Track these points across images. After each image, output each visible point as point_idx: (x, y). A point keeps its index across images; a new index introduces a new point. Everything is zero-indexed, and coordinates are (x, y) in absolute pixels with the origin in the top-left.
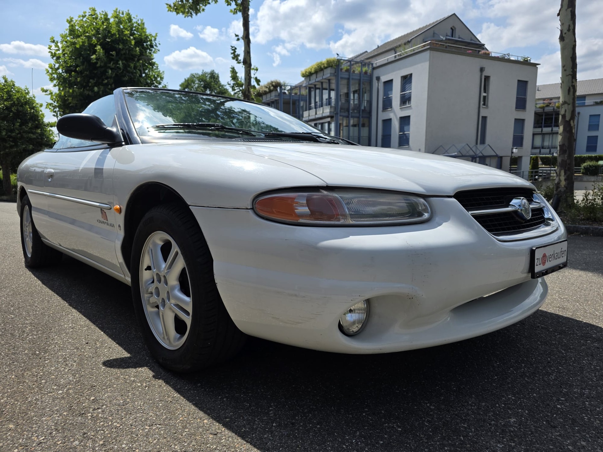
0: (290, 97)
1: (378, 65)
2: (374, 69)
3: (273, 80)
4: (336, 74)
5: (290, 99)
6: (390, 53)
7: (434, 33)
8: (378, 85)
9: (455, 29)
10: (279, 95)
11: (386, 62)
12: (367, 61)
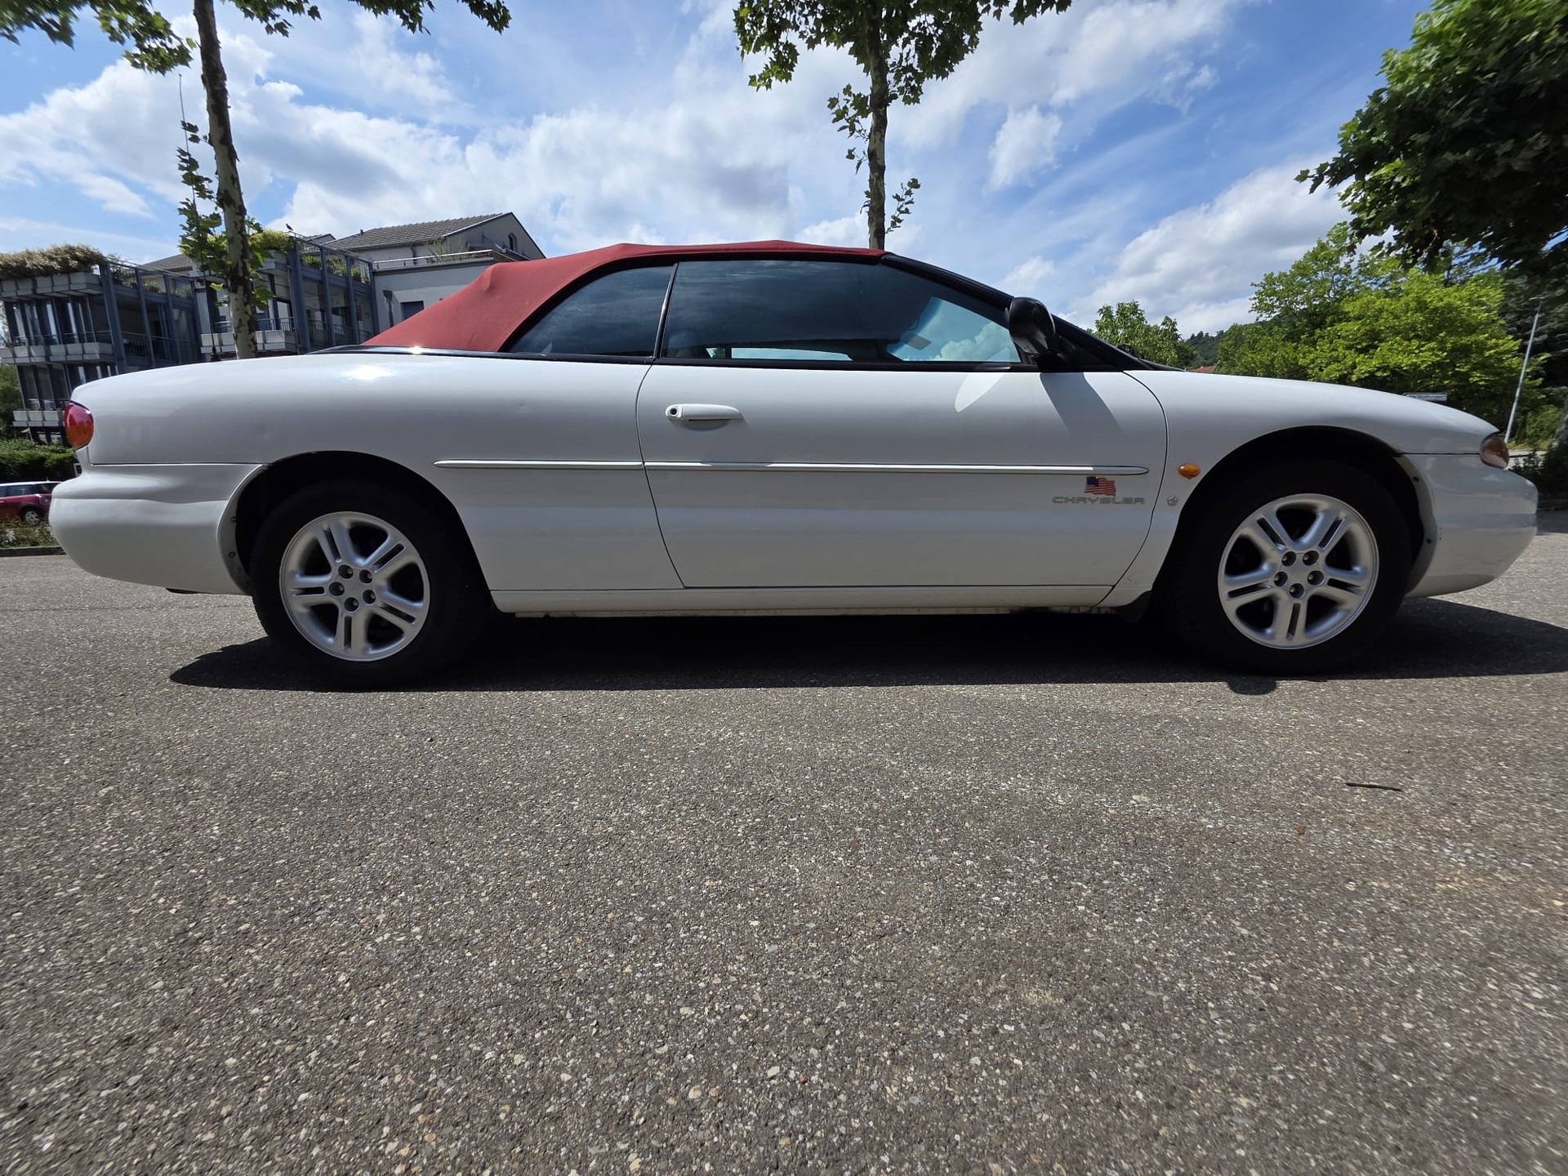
0: (139, 294)
1: (382, 268)
2: (374, 274)
3: (74, 244)
4: (289, 267)
5: (139, 299)
6: (401, 251)
7: (483, 237)
8: (390, 307)
9: (516, 239)
10: (101, 284)
11: (402, 266)
12: (353, 254)
